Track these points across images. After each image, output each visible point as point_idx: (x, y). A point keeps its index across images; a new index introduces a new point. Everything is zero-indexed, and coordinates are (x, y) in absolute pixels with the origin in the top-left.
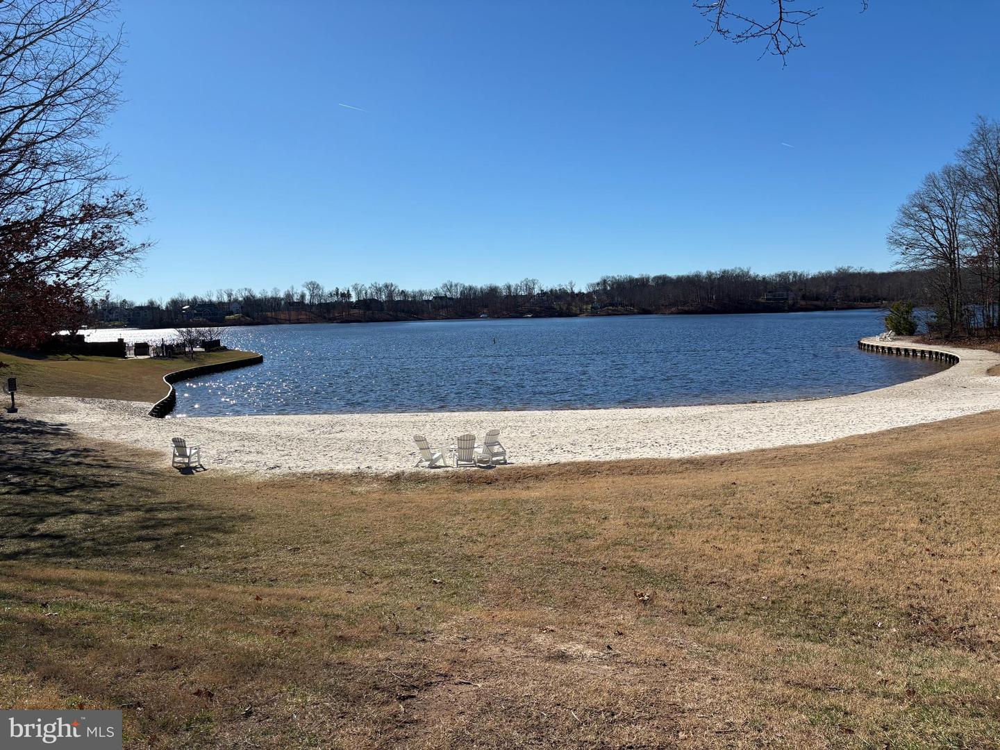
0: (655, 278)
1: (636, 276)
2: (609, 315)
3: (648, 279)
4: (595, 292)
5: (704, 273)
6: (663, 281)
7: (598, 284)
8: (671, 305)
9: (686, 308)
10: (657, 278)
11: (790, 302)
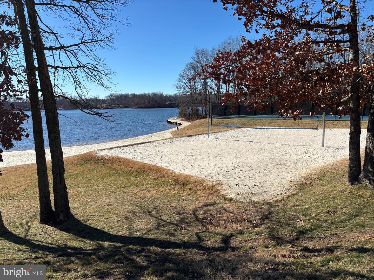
0: (131, 94)
1: (124, 93)
2: (112, 108)
3: (128, 95)
4: (108, 99)
5: (147, 93)
6: (134, 96)
7: (109, 96)
8: (135, 105)
9: (141, 106)
10: (132, 95)
11: (176, 104)
